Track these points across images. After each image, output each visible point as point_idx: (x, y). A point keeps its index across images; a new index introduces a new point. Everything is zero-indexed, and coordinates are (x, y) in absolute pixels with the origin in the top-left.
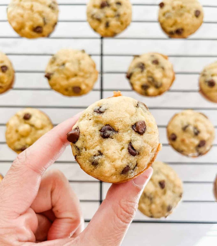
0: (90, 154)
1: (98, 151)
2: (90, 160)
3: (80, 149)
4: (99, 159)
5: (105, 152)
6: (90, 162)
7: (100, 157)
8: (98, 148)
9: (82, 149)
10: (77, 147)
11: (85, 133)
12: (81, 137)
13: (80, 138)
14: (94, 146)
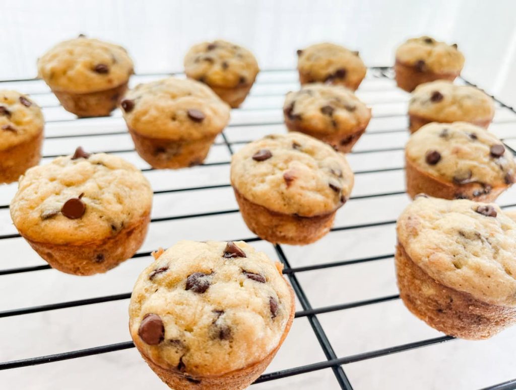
0: (205, 328)
1: (212, 311)
2: (213, 335)
3: (179, 339)
4: (225, 319)
5: (224, 303)
6: (215, 338)
7: (223, 316)
8: (209, 308)
9: (184, 335)
10: (172, 341)
11: (168, 308)
12: (165, 319)
13: (166, 321)
14: (198, 311)
